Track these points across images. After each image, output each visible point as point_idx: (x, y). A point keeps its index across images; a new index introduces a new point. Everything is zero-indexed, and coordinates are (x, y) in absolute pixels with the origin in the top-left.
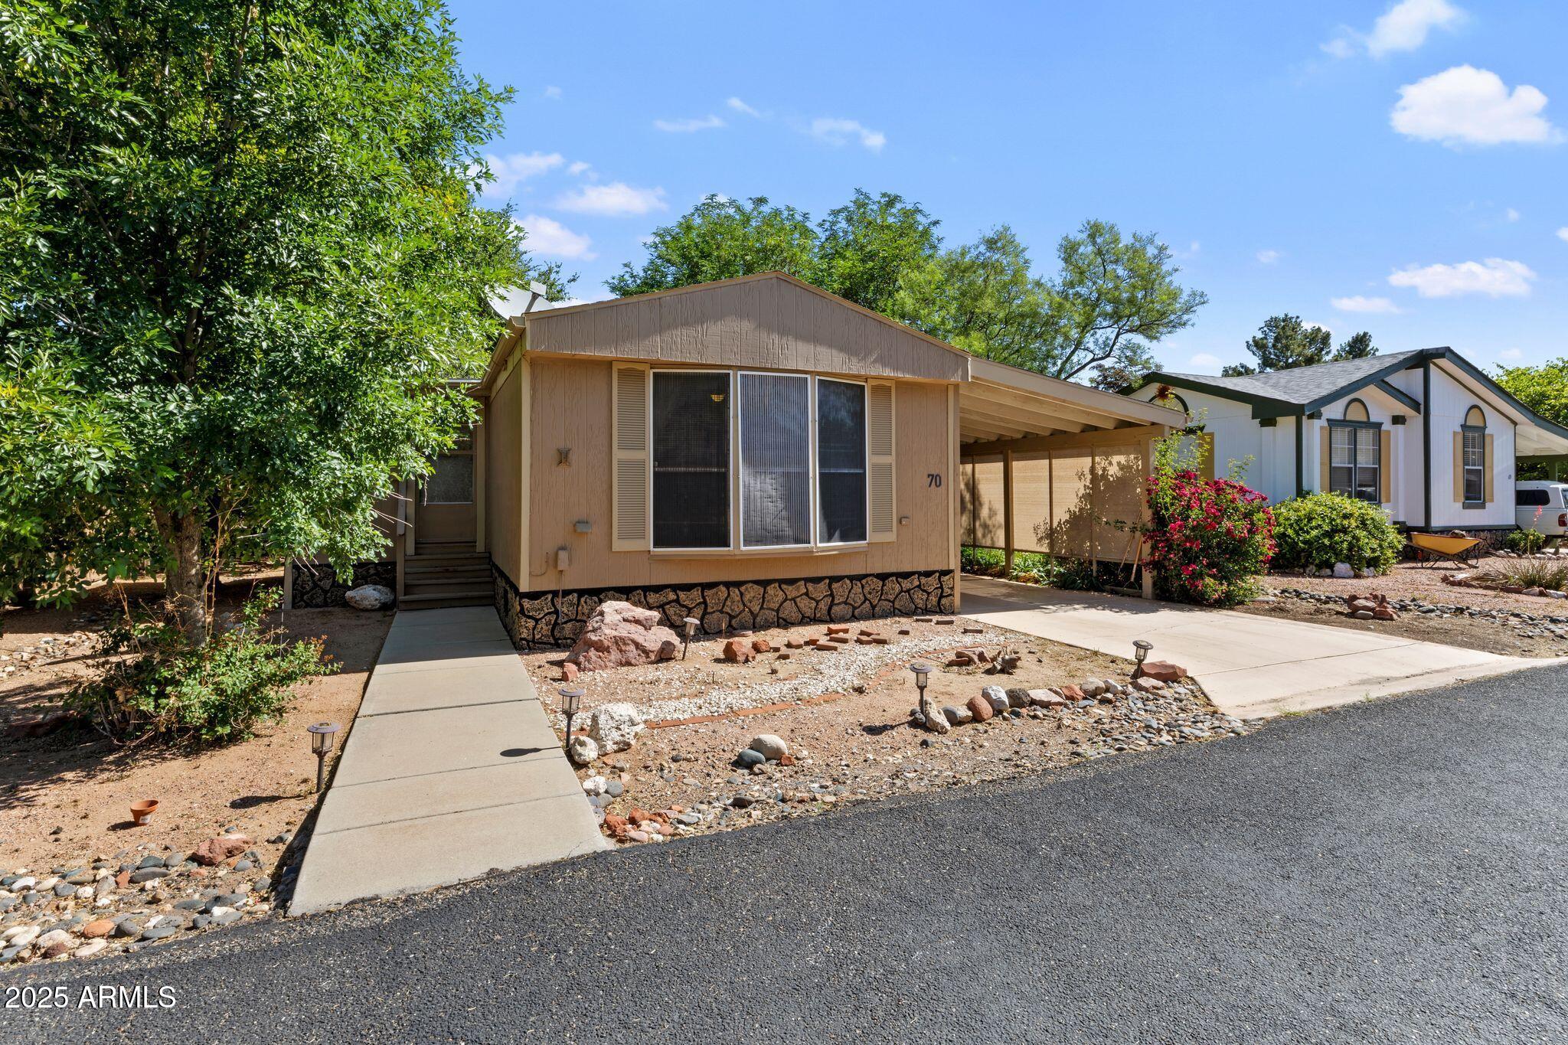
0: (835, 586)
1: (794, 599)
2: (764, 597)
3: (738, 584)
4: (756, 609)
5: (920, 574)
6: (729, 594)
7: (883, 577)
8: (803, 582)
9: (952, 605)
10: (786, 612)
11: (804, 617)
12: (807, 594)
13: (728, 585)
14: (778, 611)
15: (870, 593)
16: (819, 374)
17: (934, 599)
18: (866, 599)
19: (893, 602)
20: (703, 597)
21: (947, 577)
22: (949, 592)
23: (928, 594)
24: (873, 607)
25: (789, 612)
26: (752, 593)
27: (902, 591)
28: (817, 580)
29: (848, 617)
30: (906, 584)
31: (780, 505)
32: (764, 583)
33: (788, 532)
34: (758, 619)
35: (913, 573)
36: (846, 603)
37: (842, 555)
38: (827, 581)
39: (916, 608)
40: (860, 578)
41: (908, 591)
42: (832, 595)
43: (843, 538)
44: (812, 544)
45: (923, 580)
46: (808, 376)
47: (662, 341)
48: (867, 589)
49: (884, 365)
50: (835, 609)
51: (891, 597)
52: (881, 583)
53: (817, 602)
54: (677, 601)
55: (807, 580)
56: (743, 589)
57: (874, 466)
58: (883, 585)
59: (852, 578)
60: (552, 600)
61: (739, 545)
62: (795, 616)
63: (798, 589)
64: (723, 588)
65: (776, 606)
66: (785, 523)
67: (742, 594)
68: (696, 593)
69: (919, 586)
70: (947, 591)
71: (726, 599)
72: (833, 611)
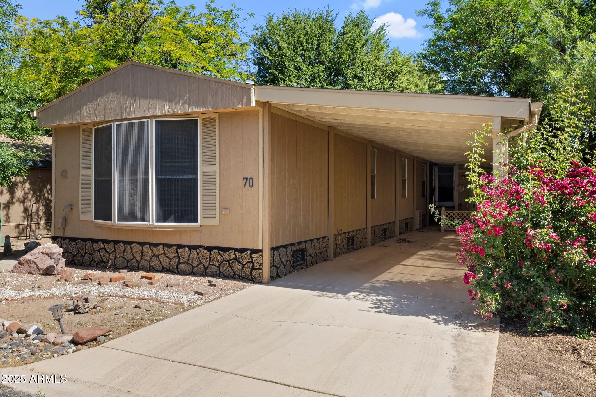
0: (179, 251)
1: (158, 256)
2: (142, 253)
3: (130, 243)
4: (139, 258)
5: (236, 250)
6: (125, 249)
7: (210, 249)
8: (162, 246)
9: (260, 276)
10: (154, 263)
11: (163, 268)
12: (164, 254)
13: (125, 243)
14: (149, 262)
15: (203, 259)
16: (156, 117)
17: (247, 270)
18: (201, 262)
19: (219, 267)
20: (115, 248)
21: (257, 255)
22: (258, 266)
23: (244, 265)
24: (206, 268)
25: (155, 262)
26: (137, 248)
27: (224, 261)
28: (170, 246)
29: (189, 272)
30: (226, 256)
31: (135, 198)
32: (142, 244)
33: (139, 214)
34: (140, 265)
35: (231, 249)
36: (188, 263)
37: (177, 232)
38: (175, 247)
39: (235, 274)
40: (195, 248)
41: (228, 261)
42: (178, 257)
43: (176, 220)
44: (151, 223)
45: (238, 255)
46: (149, 120)
47: (81, 112)
48: (200, 256)
49: (190, 105)
50: (180, 266)
51: (217, 264)
52: (208, 253)
53: (171, 259)
54: (104, 248)
55: (164, 245)
56: (132, 246)
57: (204, 173)
58: (210, 255)
59: (191, 247)
60: (61, 241)
61: (116, 221)
62: (158, 266)
63: (159, 250)
64: (122, 244)
65: (148, 258)
66: (137, 209)
67: (132, 249)
68: (112, 245)
69: (236, 259)
70: (257, 266)
71: (124, 251)
72: (179, 267)
